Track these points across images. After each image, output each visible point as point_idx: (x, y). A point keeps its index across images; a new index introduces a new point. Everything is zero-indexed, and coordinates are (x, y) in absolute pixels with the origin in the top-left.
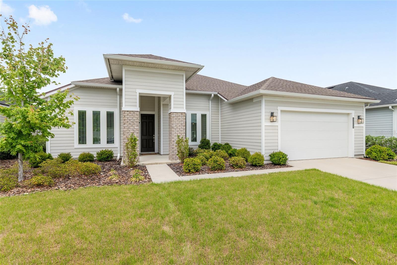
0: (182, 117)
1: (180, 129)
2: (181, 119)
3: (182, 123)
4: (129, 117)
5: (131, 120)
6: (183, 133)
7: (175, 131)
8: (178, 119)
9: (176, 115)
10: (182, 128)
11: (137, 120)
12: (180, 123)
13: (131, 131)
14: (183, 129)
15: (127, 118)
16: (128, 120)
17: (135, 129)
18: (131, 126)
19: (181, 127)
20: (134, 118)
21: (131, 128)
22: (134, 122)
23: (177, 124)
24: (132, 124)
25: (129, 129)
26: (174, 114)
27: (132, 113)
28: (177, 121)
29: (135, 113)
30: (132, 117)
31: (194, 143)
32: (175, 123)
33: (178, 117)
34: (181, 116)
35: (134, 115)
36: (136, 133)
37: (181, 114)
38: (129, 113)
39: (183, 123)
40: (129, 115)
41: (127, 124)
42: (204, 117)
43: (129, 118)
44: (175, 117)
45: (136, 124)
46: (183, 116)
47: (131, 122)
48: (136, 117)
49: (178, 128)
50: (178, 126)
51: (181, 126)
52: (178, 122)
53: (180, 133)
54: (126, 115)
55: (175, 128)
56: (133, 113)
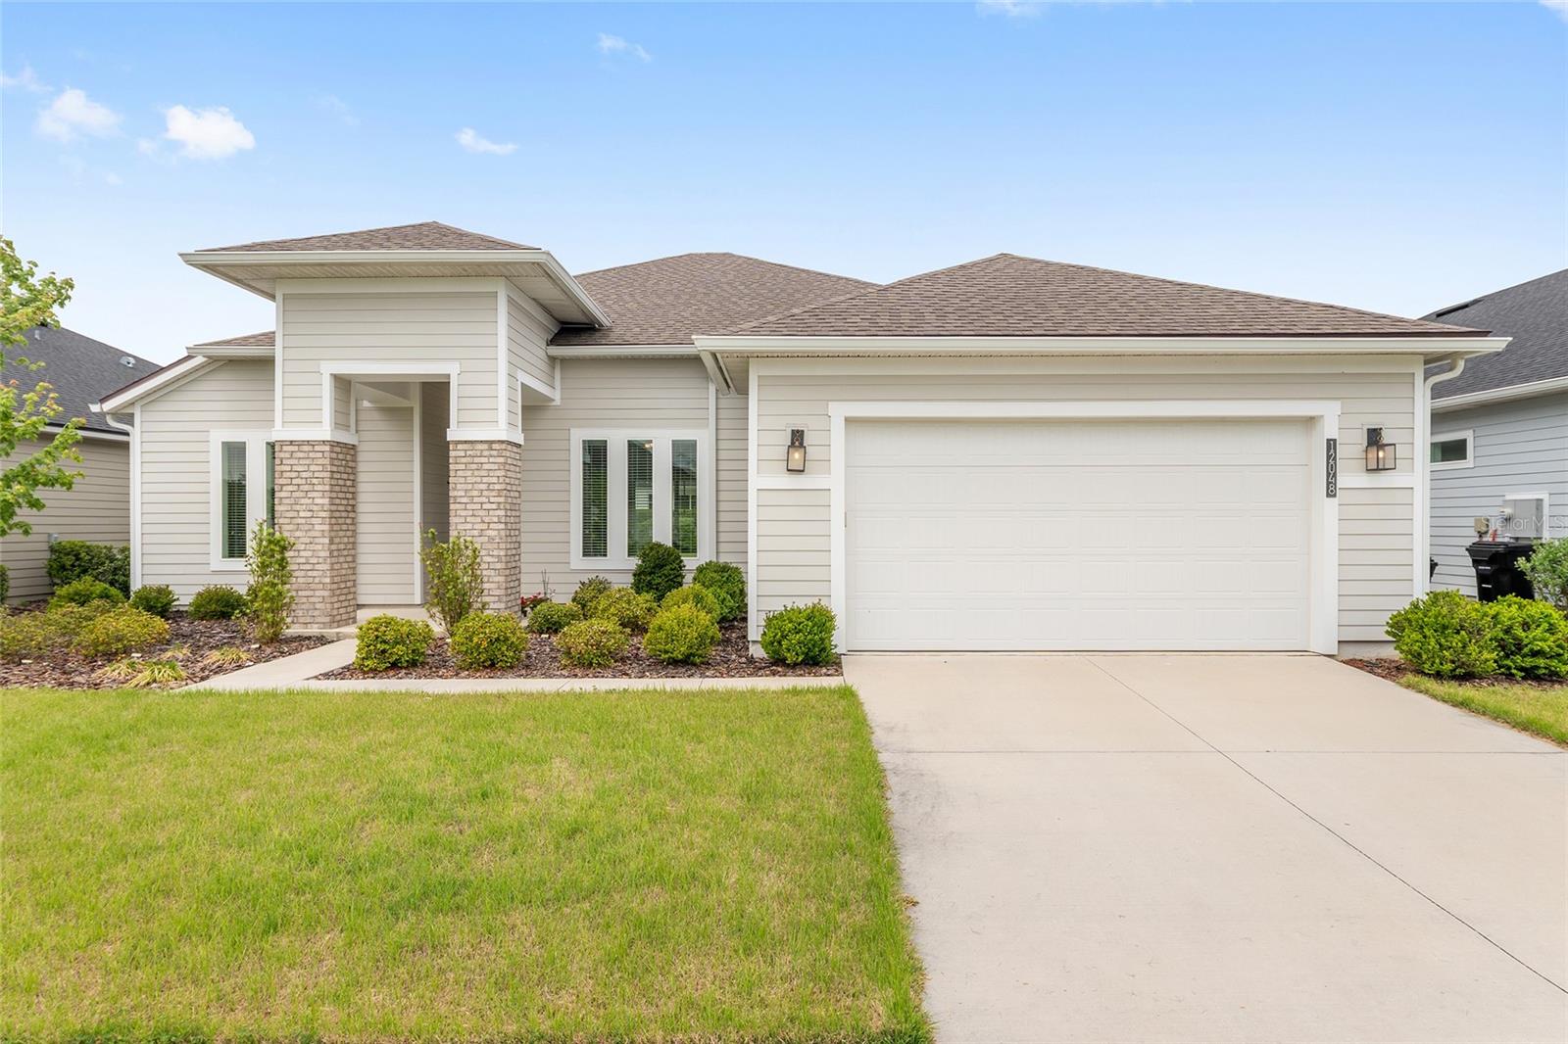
0: (492, 460)
1: (485, 506)
2: (486, 466)
3: (489, 484)
4: (296, 462)
5: (304, 475)
6: (496, 519)
7: (463, 513)
8: (474, 466)
9: (468, 453)
10: (492, 499)
11: (321, 475)
12: (485, 480)
13: (302, 514)
14: (494, 506)
15: (289, 468)
16: (294, 475)
17: (315, 508)
18: (302, 494)
19: (488, 497)
20: (312, 468)
21: (303, 501)
22: (315, 481)
23: (470, 487)
24: (306, 488)
25: (298, 507)
26: (460, 447)
27: (306, 448)
28: (469, 473)
29: (317, 448)
30: (307, 462)
32: (462, 480)
33: (476, 460)
34: (486, 453)
35: (311, 455)
36: (320, 521)
37: (485, 446)
38: (296, 448)
39: (495, 480)
40: (295, 455)
41: (290, 488)
42: (685, 452)
43: (295, 468)
44: (464, 460)
45: (320, 488)
46: (494, 453)
47: (304, 481)
48: (320, 462)
49: (476, 500)
50: (475, 493)
51: (485, 493)
52: (474, 480)
53: (483, 522)
54: (288, 455)
55: (464, 500)
56: (310, 448)
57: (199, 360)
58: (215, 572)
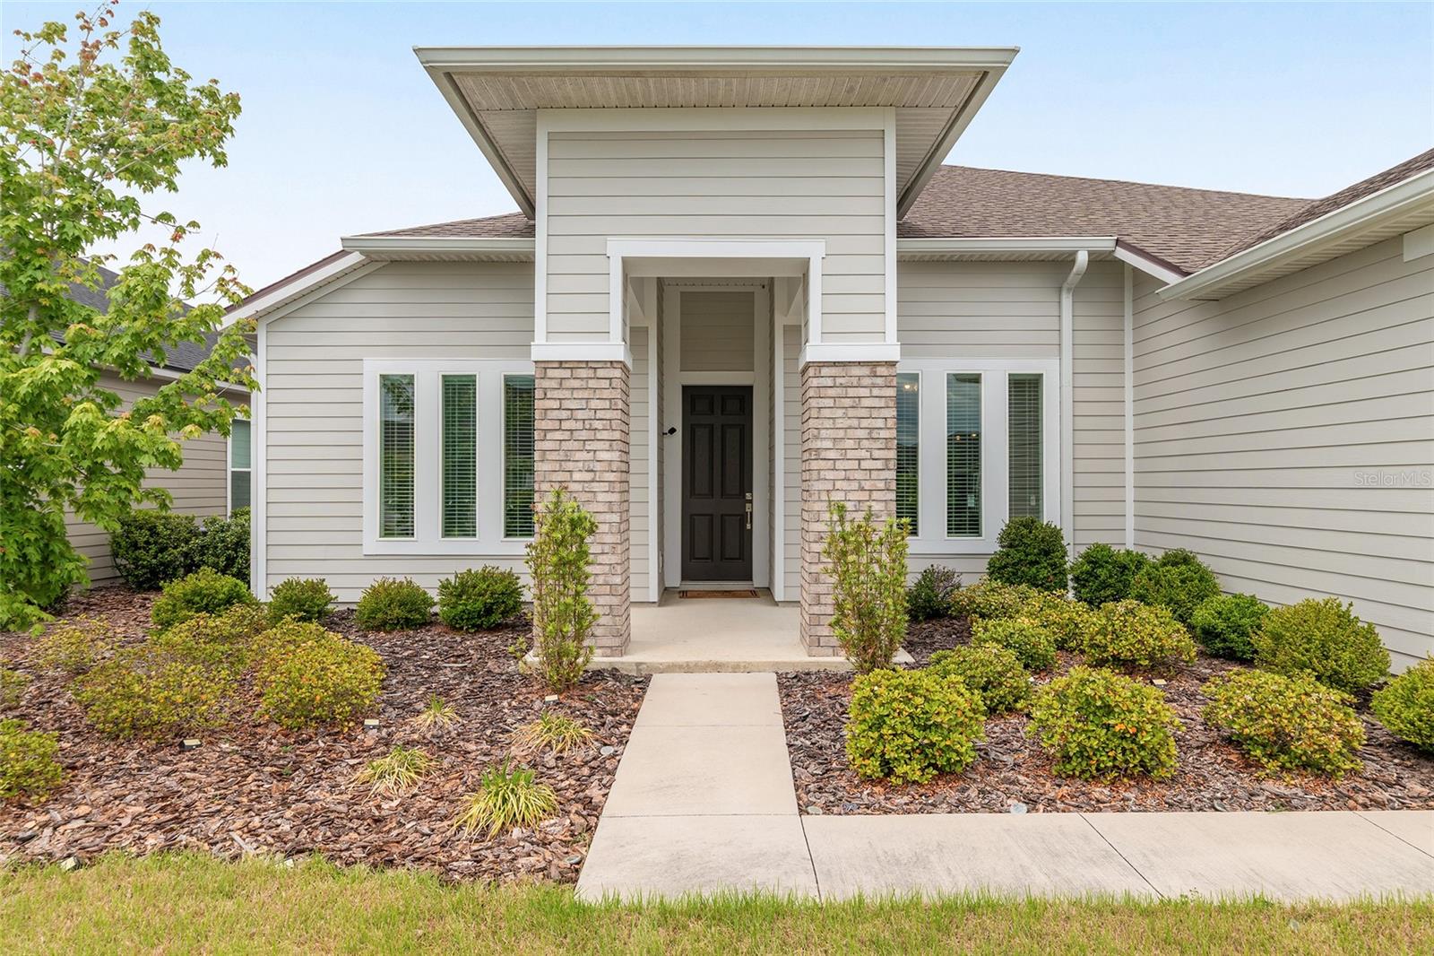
0: (876, 392)
1: (865, 465)
2: (866, 402)
3: (872, 429)
4: (567, 394)
5: (580, 415)
6: (881, 485)
7: (830, 475)
8: (848, 402)
9: (839, 381)
10: (876, 454)
11: (608, 415)
12: (865, 423)
13: (577, 476)
14: (879, 465)
15: (556, 404)
16: (564, 414)
17: (598, 466)
18: (577, 445)
19: (868, 450)
20: (594, 404)
21: (578, 456)
22: (597, 424)
23: (841, 434)
24: (584, 435)
25: (570, 466)
26: (825, 371)
27: (583, 373)
28: (840, 413)
29: (600, 373)
30: (586, 394)
31: (965, 543)
32: (828, 424)
33: (851, 392)
34: (866, 381)
35: (592, 384)
36: (605, 486)
37: (866, 371)
38: (567, 373)
39: (880, 423)
40: (567, 384)
41: (558, 435)
42: (1025, 390)
43: (566, 404)
44: (831, 392)
45: (605, 435)
46: (879, 381)
47: (579, 425)
48: (606, 394)
49: (850, 454)
50: (850, 444)
51: (865, 444)
52: (848, 423)
53: (863, 489)
54: (554, 384)
55: (832, 455)
56: (590, 373)
57: (355, 258)
58: (369, 557)
